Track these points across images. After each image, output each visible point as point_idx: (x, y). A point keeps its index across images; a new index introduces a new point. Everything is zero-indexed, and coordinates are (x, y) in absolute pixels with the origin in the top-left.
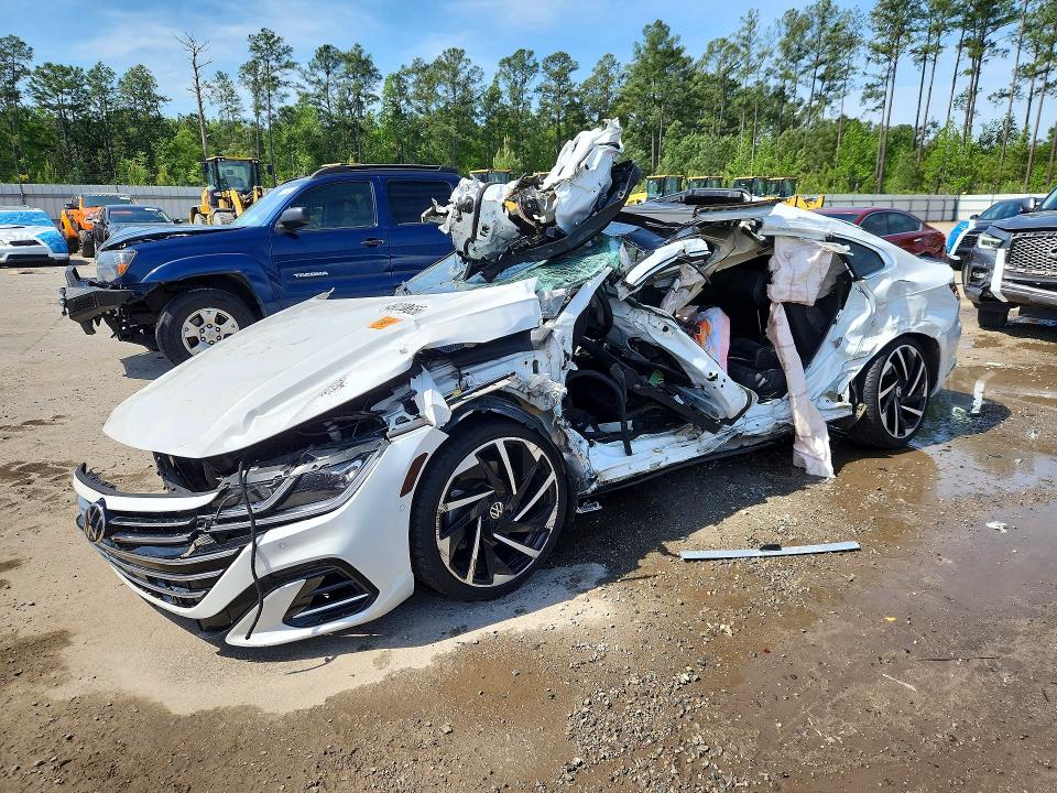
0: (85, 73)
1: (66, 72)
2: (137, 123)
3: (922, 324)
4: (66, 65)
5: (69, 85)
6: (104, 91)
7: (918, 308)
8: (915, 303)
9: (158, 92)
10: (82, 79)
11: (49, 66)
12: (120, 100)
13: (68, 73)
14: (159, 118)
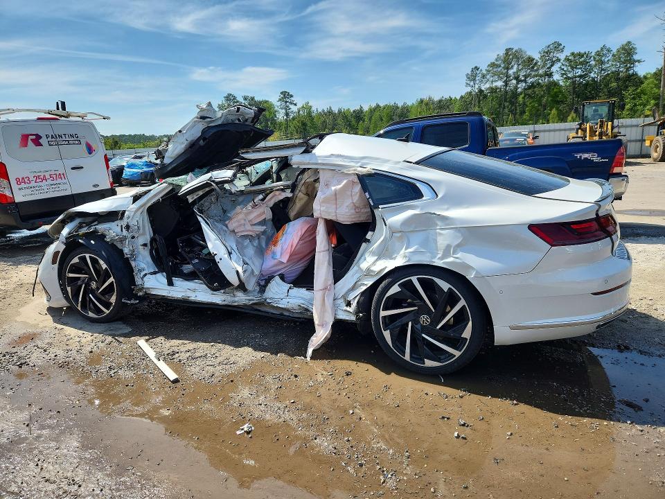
0: (593, 54)
1: (581, 55)
2: (618, 79)
3: (450, 259)
4: (583, 52)
5: (581, 63)
6: (602, 63)
7: (446, 243)
8: (444, 237)
9: (636, 57)
10: (591, 57)
11: (573, 54)
12: (611, 66)
13: (582, 56)
14: (635, 75)
